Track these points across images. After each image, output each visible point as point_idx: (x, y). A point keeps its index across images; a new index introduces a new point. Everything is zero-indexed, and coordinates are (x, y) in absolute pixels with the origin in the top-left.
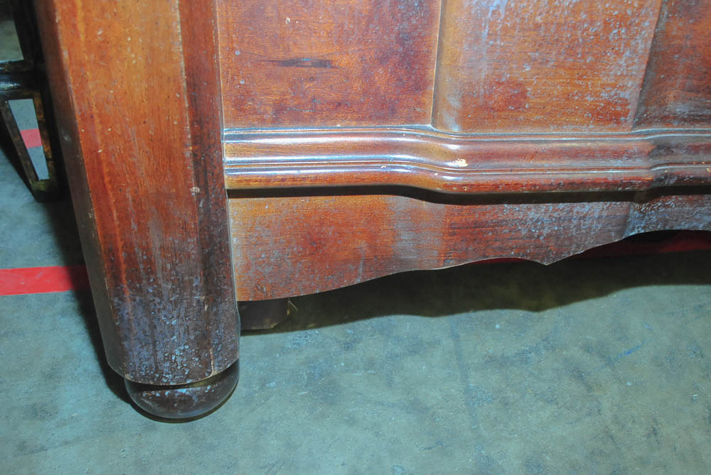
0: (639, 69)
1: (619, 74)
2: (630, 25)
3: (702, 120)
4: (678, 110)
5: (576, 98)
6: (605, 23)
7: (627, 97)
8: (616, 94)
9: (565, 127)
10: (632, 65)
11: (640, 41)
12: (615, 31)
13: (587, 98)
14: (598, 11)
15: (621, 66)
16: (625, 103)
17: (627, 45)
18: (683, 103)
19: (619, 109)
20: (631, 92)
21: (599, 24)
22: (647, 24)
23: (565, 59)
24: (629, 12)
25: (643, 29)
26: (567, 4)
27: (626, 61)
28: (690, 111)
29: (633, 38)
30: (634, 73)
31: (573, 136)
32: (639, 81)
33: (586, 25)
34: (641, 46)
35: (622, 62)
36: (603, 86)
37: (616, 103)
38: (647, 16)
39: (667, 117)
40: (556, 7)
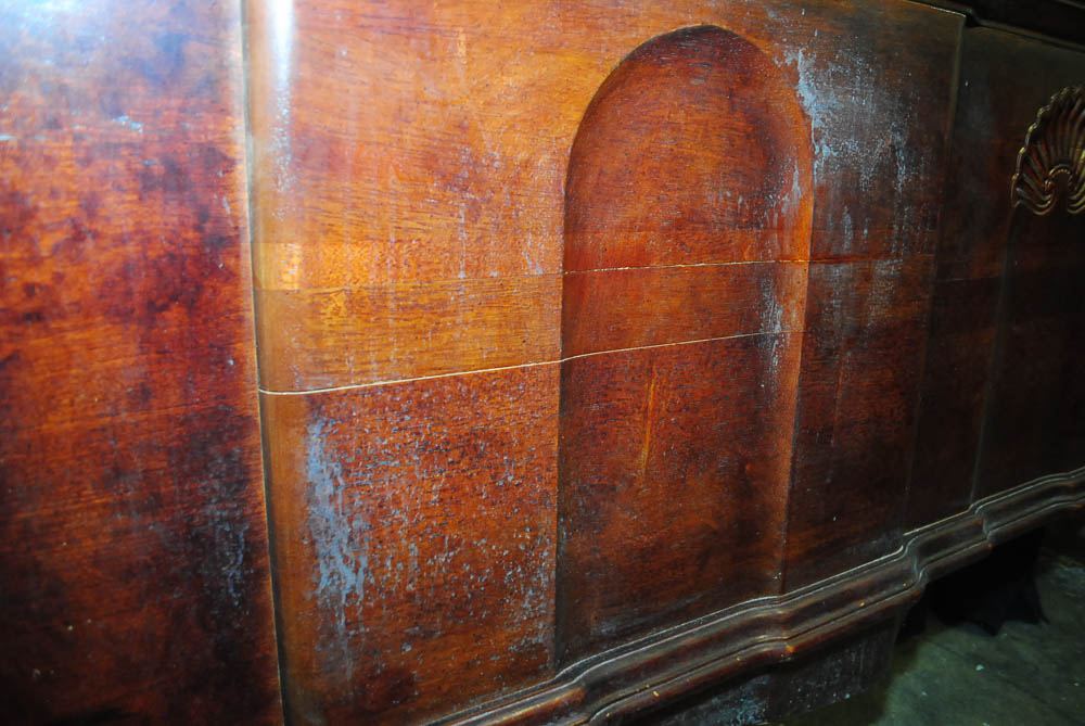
0: (547, 605)
1: (525, 618)
2: (526, 561)
3: (633, 633)
4: (603, 631)
5: (479, 663)
6: (495, 566)
7: (540, 641)
8: (526, 642)
9: (471, 701)
10: (539, 604)
11: (542, 575)
12: (510, 573)
13: (493, 659)
14: (483, 557)
15: (525, 609)
16: (540, 647)
17: (528, 584)
18: (608, 621)
19: (534, 657)
20: (542, 633)
21: (488, 571)
22: (546, 554)
23: (454, 622)
24: (522, 547)
25: (542, 561)
26: (443, 560)
27: (530, 603)
28: (618, 627)
29: (533, 573)
30: (543, 611)
31: (485, 709)
32: (550, 620)
33: (472, 577)
34: (545, 580)
35: (526, 604)
36: (509, 639)
37: (529, 652)
38: (544, 545)
39: (592, 643)
40: (430, 567)
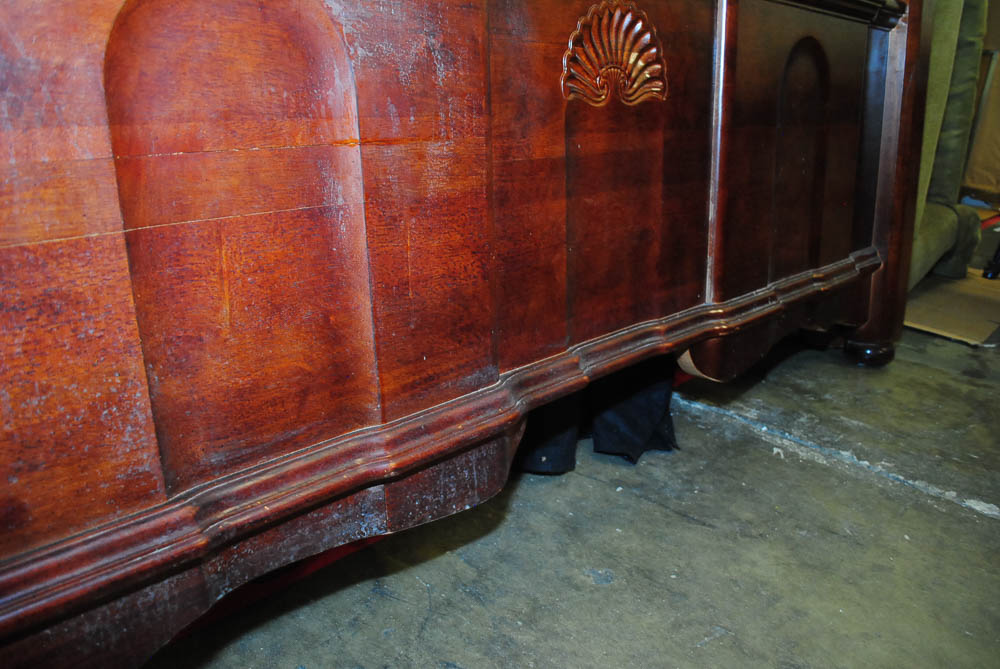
0: (149, 439)
1: (128, 450)
2: (120, 401)
3: (244, 461)
4: (213, 460)
5: (88, 490)
6: (90, 407)
7: (147, 469)
8: (133, 471)
9: (88, 523)
10: (140, 437)
11: (138, 413)
12: (106, 412)
13: (102, 486)
14: (76, 399)
15: (126, 443)
16: (148, 475)
17: (125, 421)
18: (216, 452)
19: (143, 484)
20: (148, 461)
21: (83, 411)
22: (138, 395)
23: (58, 456)
24: (114, 390)
25: (136, 401)
26: (37, 403)
27: (130, 436)
28: (227, 457)
29: (129, 411)
30: (145, 444)
31: (100, 529)
32: (154, 451)
33: (68, 417)
34: (141, 418)
35: (127, 438)
36: (116, 468)
37: (138, 479)
38: (135, 387)
39: (203, 471)
40: (24, 410)
